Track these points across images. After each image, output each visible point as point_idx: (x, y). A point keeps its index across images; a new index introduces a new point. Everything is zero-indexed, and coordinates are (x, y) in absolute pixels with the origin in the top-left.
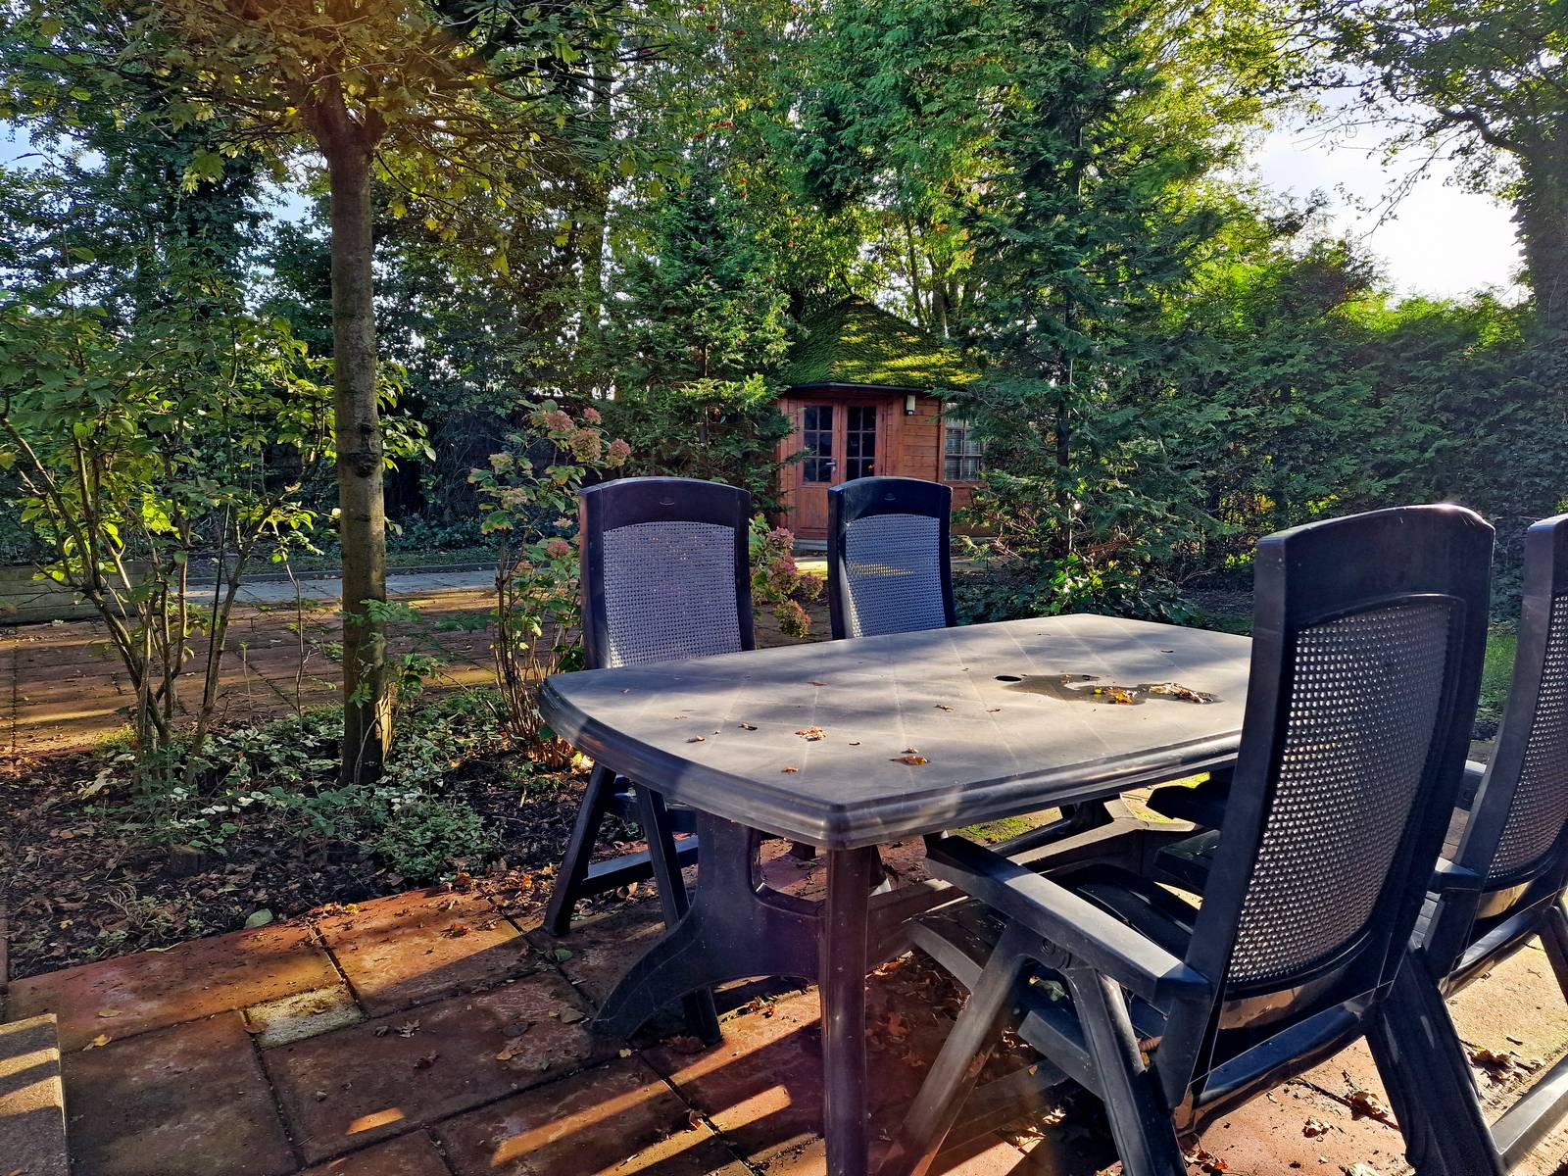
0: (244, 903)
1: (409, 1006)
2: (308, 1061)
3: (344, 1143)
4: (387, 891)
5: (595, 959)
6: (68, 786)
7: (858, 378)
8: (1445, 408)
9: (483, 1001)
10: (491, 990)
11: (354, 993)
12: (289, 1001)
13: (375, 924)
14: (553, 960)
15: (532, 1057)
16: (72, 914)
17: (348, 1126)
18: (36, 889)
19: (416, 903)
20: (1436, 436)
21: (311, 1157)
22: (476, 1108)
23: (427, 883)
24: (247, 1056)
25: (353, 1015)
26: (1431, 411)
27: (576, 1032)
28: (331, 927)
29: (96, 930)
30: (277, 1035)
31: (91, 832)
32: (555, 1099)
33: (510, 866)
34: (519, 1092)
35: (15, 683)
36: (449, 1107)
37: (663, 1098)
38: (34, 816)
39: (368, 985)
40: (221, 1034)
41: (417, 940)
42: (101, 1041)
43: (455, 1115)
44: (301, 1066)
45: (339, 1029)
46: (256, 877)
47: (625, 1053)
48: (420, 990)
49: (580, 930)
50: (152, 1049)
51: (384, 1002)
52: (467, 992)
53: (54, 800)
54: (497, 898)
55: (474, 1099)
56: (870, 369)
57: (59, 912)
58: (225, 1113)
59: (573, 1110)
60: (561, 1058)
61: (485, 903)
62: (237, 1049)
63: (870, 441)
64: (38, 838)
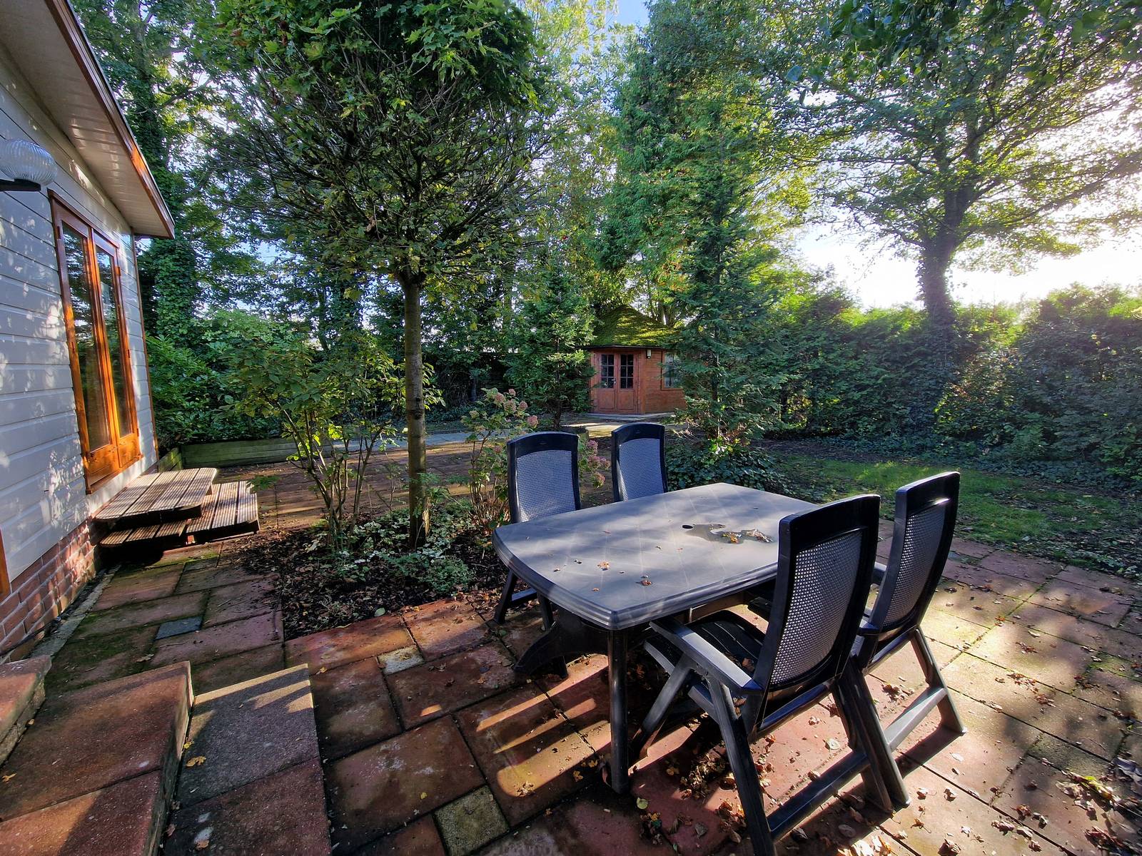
0: (373, 605)
1: (441, 657)
2: (404, 682)
3: (419, 720)
4: (430, 600)
5: (516, 635)
6: (301, 546)
7: (625, 343)
8: (887, 360)
9: (471, 655)
10: (474, 649)
11: (419, 649)
12: (394, 653)
13: (426, 616)
14: (498, 636)
15: (490, 681)
16: (307, 609)
17: (420, 712)
18: (293, 596)
19: (442, 605)
20: (883, 373)
21: (407, 727)
22: (470, 705)
23: (446, 596)
24: (379, 679)
25: (420, 660)
26: (881, 362)
27: (509, 671)
28: (409, 617)
29: (316, 616)
30: (390, 669)
31: (311, 569)
32: (501, 701)
33: (479, 588)
34: (487, 698)
35: (276, 493)
36: (460, 705)
37: (544, 703)
38: (289, 561)
39: (425, 645)
40: (368, 667)
41: (443, 624)
42: (323, 670)
43: (463, 708)
44: (401, 684)
45: (415, 667)
46: (378, 593)
47: (529, 681)
48: (445, 649)
49: (509, 621)
50: (343, 675)
51: (431, 654)
52: (464, 650)
53: (296, 553)
54: (475, 604)
55: (469, 701)
56: (631, 339)
57: (302, 608)
58: (372, 705)
59: (509, 707)
60: (503, 683)
61: (470, 607)
62: (376, 675)
63: (631, 370)
64: (291, 571)
